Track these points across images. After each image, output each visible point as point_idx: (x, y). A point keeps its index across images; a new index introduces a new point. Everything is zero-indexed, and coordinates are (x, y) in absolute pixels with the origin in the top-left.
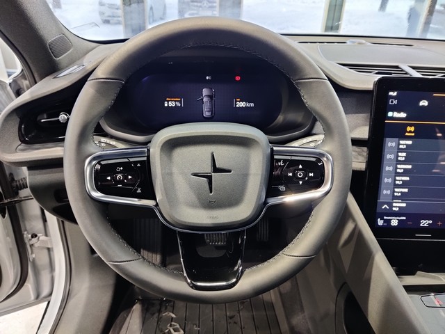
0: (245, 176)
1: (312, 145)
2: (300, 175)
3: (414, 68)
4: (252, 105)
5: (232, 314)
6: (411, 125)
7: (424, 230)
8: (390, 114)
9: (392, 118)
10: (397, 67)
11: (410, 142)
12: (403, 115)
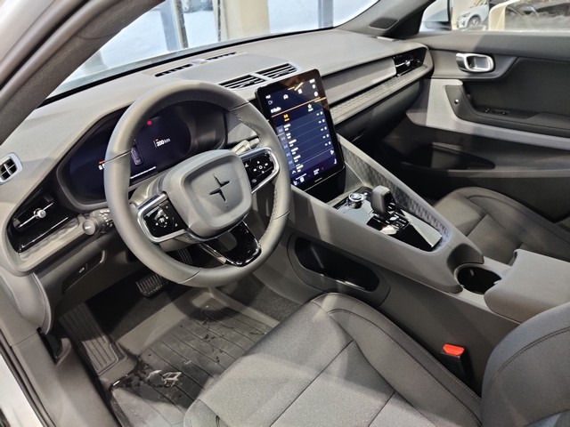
0: (238, 181)
1: (243, 149)
2: (261, 167)
3: (260, 73)
4: (168, 140)
5: (205, 335)
6: (285, 114)
7: (318, 176)
8: (272, 111)
9: (275, 113)
10: (249, 76)
11: (289, 125)
12: (279, 109)
